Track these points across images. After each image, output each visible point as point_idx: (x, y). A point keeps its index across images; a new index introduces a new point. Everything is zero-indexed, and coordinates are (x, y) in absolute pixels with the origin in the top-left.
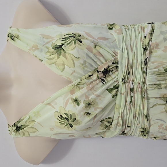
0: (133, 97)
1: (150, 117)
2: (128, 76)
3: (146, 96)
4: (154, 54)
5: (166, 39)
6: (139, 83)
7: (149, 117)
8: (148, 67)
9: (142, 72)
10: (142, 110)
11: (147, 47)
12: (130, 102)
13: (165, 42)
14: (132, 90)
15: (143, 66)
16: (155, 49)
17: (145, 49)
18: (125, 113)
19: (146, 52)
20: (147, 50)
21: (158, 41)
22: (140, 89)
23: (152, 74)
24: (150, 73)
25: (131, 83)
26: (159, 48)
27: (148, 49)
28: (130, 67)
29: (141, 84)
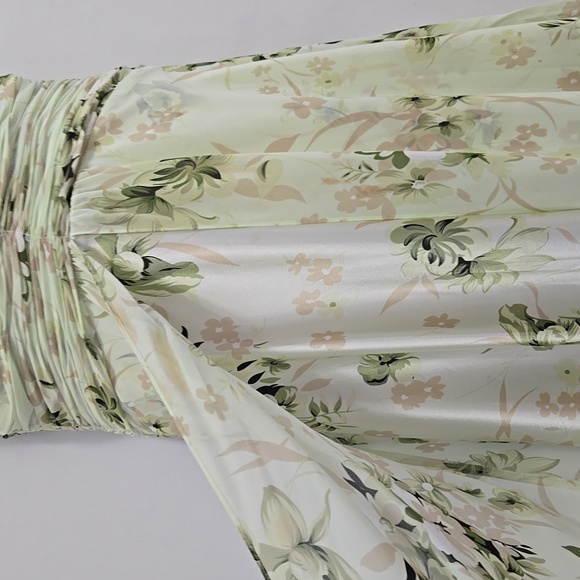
0: (29, 279)
1: (106, 348)
2: (10, 212)
3: (71, 276)
4: (103, 149)
5: (146, 104)
6: (44, 234)
7: (100, 346)
8: (75, 187)
9: (53, 202)
10: (70, 323)
11: (79, 128)
12: (25, 297)
13: (141, 112)
14: (23, 257)
15: (57, 183)
16: (108, 134)
17: (72, 136)
18: (14, 333)
19: (74, 142)
20: (78, 136)
21: (117, 112)
22: (47, 254)
23: (88, 206)
24: (83, 203)
25: (19, 234)
26: (121, 132)
27: (82, 134)
28: (15, 187)
29: (51, 236)
